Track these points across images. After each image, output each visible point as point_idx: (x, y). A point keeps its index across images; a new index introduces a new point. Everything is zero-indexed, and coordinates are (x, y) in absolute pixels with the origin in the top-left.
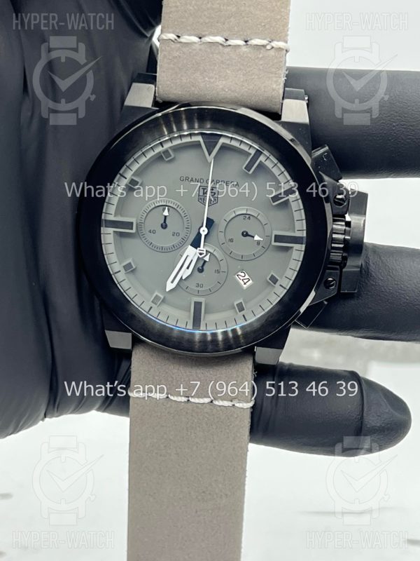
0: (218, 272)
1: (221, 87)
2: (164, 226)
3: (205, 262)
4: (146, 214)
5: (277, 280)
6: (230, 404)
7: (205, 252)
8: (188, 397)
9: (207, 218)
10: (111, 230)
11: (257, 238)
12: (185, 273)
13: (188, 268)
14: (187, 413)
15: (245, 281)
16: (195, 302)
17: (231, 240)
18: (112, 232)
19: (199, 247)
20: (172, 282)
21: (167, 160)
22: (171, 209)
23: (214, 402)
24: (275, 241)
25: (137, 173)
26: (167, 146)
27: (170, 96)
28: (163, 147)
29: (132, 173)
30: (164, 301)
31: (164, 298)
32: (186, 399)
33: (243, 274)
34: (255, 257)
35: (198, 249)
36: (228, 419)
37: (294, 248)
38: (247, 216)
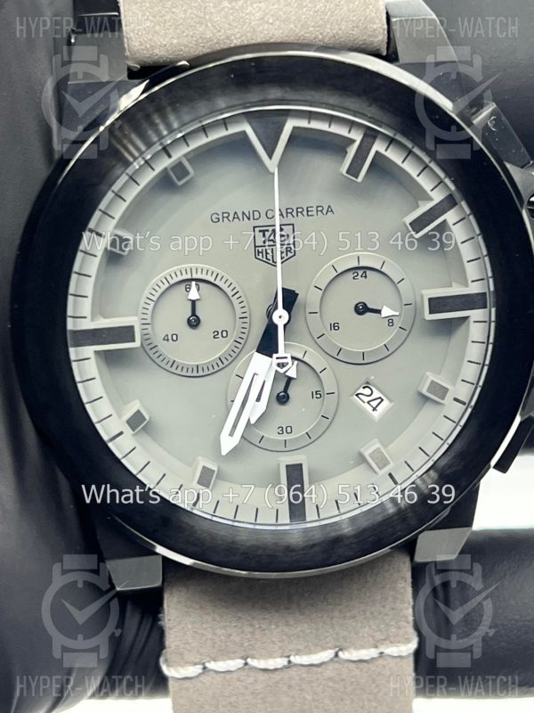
0: (318, 394)
1: (258, 15)
2: (194, 322)
3: (290, 379)
4: (152, 304)
5: (446, 390)
6: (373, 653)
7: (289, 360)
8: (289, 657)
9: (283, 289)
10: (89, 351)
11: (386, 312)
12: (255, 410)
13: (258, 399)
14: (290, 687)
15: (374, 404)
16: (287, 466)
17: (335, 326)
18: (92, 355)
19: (277, 352)
20: (231, 434)
21: (180, 183)
22: (201, 284)
23: (340, 654)
24: (431, 312)
25: (124, 222)
26: (179, 153)
27: (156, 51)
28: (170, 156)
29: (113, 223)
30: (221, 476)
31: (219, 470)
32: (284, 662)
33: (367, 391)
34: (389, 351)
35: (275, 356)
36: (374, 681)
37: (472, 319)
38: (360, 272)
